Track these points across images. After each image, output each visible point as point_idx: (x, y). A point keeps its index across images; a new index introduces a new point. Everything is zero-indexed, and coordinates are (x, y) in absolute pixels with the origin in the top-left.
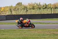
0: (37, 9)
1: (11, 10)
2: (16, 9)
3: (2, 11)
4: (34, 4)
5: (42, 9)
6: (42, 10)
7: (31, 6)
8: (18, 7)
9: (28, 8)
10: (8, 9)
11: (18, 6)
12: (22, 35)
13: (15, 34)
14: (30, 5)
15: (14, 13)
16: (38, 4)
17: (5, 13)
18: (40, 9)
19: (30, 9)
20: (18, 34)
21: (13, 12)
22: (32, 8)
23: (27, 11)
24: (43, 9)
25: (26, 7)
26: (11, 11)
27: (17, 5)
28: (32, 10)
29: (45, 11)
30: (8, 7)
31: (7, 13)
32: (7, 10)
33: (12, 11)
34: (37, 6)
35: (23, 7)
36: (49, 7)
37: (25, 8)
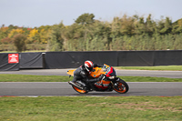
0: (141, 36)
1: (58, 36)
2: (76, 35)
3: (30, 39)
4: (133, 21)
5: (156, 35)
6: (158, 38)
7: (123, 27)
8: (81, 29)
9: (113, 31)
10: (50, 34)
11: (80, 24)
12: (94, 114)
13: (73, 112)
14: (119, 22)
15: (68, 46)
16: (145, 21)
17: (42, 46)
18: (150, 34)
19: (120, 34)
20: (82, 112)
21: (64, 43)
22: (126, 33)
23: (110, 39)
24: (161, 34)
25: (108, 29)
26: (59, 41)
27: (78, 21)
28: (125, 37)
29: (166, 42)
30: (48, 27)
31: (48, 46)
32: (48, 36)
33: (63, 40)
34: (142, 26)
35: (98, 29)
36: (178, 29)
37: (105, 31)
